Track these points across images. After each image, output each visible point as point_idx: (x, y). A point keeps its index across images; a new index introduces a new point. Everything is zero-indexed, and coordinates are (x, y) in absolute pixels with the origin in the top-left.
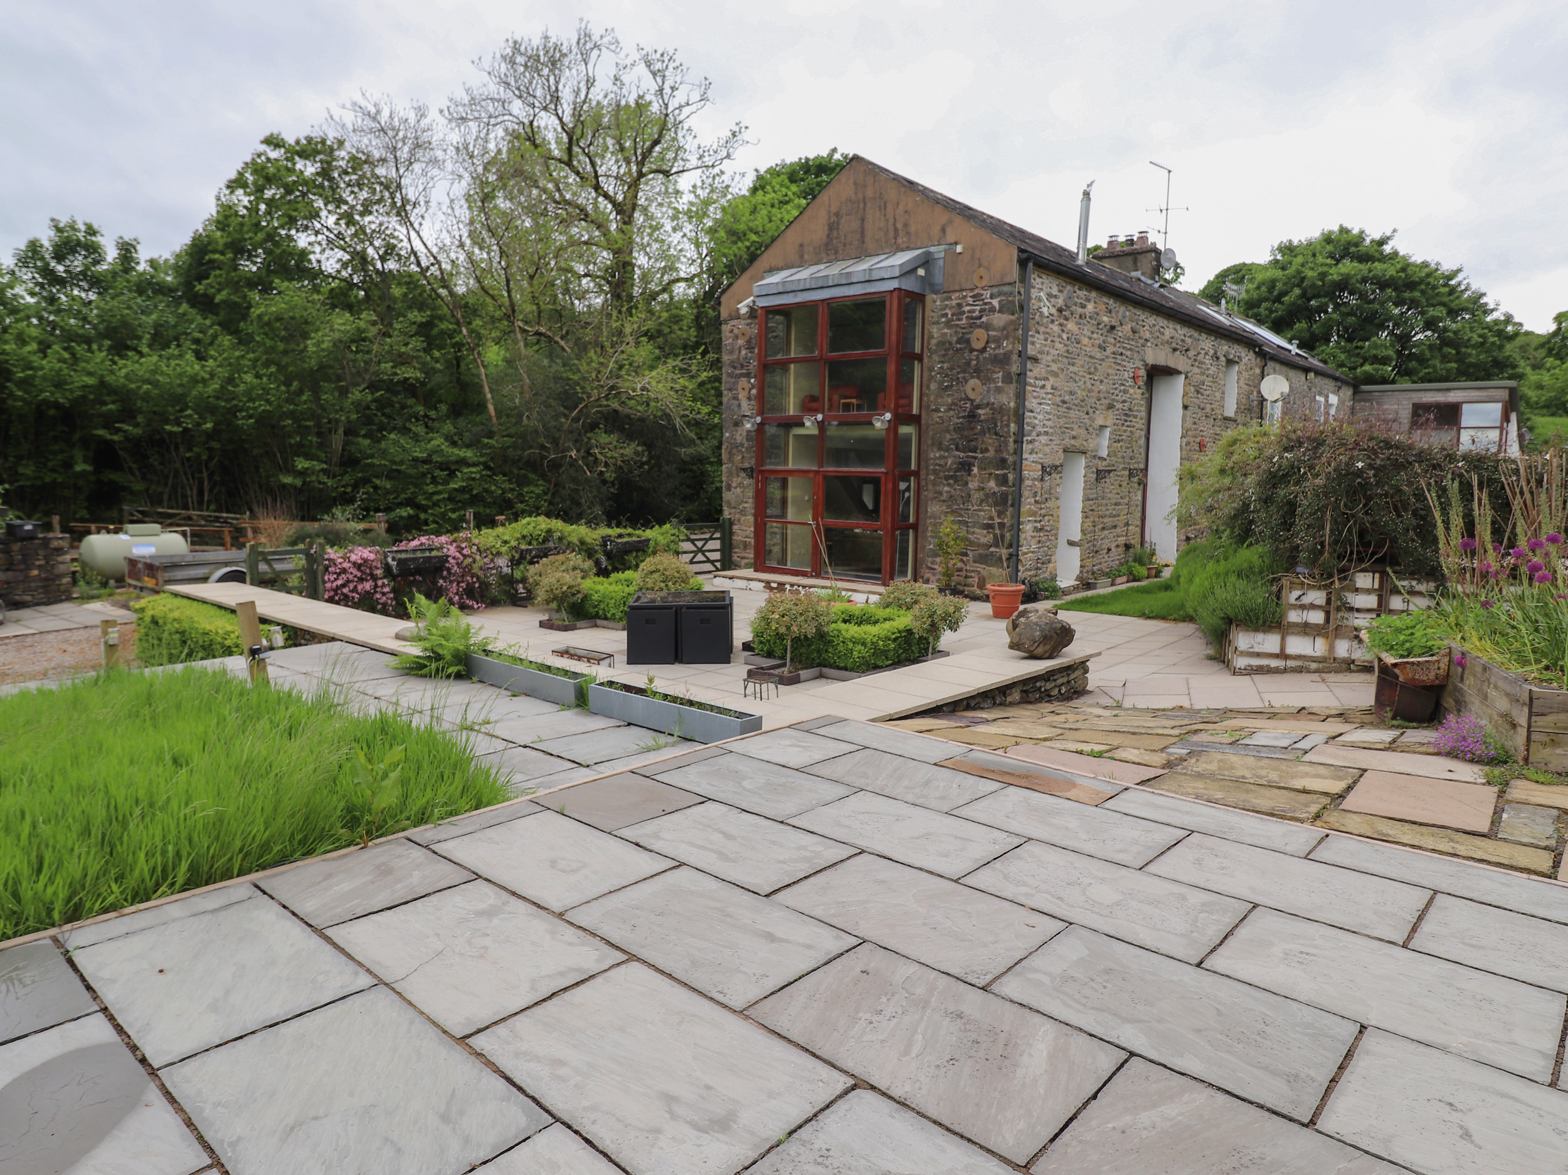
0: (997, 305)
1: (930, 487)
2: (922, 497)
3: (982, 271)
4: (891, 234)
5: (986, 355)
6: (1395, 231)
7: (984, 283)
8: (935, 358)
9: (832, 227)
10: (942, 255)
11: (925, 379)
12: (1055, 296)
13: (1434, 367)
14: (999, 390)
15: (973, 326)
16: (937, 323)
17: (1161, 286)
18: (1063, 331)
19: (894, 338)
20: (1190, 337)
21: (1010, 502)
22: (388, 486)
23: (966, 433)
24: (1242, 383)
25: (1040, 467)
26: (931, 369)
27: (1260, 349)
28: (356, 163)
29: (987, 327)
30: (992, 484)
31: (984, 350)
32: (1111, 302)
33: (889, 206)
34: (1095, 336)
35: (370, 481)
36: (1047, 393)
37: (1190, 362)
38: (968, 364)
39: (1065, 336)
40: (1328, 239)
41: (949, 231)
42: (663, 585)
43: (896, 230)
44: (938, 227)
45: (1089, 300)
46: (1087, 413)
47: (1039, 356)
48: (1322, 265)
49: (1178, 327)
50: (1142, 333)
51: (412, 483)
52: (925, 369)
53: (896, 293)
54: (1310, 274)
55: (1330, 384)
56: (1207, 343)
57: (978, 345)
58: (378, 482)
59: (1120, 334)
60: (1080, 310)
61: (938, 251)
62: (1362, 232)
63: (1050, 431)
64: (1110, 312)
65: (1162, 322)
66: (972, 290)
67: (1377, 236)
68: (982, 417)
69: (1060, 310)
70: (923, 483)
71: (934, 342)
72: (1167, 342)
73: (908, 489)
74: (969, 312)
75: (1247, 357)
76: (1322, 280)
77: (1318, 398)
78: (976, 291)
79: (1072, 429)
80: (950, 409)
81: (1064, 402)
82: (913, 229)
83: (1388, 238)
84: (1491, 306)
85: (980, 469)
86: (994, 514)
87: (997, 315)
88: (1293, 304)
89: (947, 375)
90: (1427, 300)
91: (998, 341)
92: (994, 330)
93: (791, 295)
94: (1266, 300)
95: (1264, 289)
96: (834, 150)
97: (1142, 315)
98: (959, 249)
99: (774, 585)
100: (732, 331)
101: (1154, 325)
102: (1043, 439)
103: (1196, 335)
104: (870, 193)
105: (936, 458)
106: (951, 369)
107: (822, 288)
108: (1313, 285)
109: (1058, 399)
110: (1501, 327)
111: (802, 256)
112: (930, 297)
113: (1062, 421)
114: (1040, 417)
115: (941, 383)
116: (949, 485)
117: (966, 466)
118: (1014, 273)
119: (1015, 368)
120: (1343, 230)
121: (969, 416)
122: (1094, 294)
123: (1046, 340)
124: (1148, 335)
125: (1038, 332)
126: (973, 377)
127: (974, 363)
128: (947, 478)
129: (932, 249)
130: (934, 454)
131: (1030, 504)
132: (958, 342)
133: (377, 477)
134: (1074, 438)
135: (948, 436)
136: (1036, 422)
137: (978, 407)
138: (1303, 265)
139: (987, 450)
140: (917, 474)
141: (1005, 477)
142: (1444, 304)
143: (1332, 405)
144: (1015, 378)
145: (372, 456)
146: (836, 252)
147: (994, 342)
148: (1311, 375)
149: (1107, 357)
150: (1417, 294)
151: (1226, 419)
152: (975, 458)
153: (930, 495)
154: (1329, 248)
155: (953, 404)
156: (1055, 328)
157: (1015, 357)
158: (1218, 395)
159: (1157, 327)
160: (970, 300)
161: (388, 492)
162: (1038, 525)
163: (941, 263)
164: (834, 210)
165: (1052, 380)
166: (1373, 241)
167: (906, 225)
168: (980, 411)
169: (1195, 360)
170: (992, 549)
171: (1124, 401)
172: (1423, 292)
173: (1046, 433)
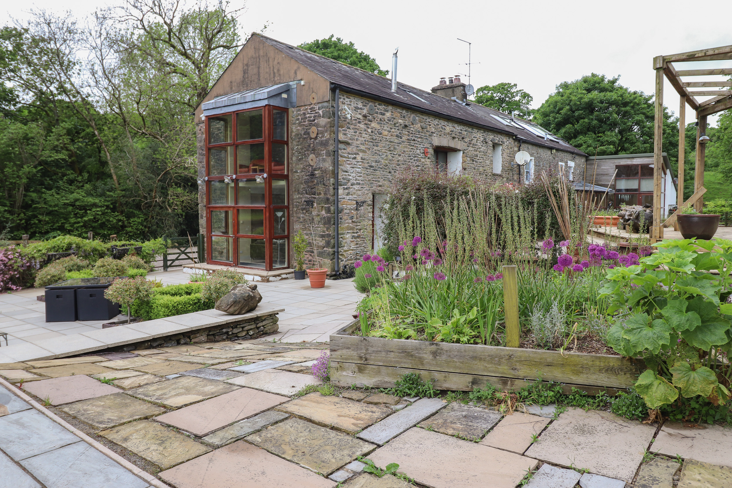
0: (321, 113)
1: (295, 215)
2: (291, 220)
3: (314, 95)
4: (272, 74)
5: (317, 141)
6: (619, 76)
7: (315, 101)
8: (295, 143)
9: (245, 72)
10: (295, 86)
11: (290, 155)
12: (361, 109)
13: (638, 146)
14: (324, 160)
15: (311, 125)
16: (295, 124)
17: (467, 104)
18: (368, 128)
19: (267, 132)
20: (466, 131)
21: (332, 223)
22: (47, 219)
23: (310, 184)
24: (505, 155)
25: (355, 202)
26: (293, 149)
27: (516, 137)
28: (35, 42)
29: (317, 125)
30: (323, 212)
31: (316, 138)
32: (404, 112)
33: (271, 60)
34: (393, 130)
35: (37, 217)
36: (358, 162)
37: (466, 144)
38: (309, 146)
39: (369, 130)
40: (585, 80)
41: (298, 73)
42: (105, 274)
43: (274, 73)
44: (293, 71)
45: (387, 111)
46: (390, 172)
47: (350, 141)
48: (582, 93)
49: (456, 126)
50: (428, 129)
51: (63, 217)
52: (290, 149)
53: (267, 107)
54: (573, 98)
55: (569, 156)
56: (479, 135)
57: (313, 136)
58: (40, 217)
59: (412, 129)
60: (380, 116)
61: (294, 84)
62: (603, 76)
63: (361, 182)
64: (404, 117)
65: (443, 123)
66: (310, 105)
67: (611, 79)
68: (317, 175)
69: (365, 116)
70: (291, 212)
71: (293, 134)
72: (448, 134)
73: (283, 216)
74: (309, 117)
75: (508, 142)
76: (580, 102)
77: (560, 163)
78: (312, 106)
79: (379, 181)
80: (302, 171)
81: (371, 166)
82: (282, 72)
83: (616, 80)
84: (670, 114)
85: (318, 204)
86: (325, 229)
87: (322, 119)
88: (565, 114)
89: (300, 153)
90: (635, 111)
91: (322, 133)
92: (320, 127)
93: (219, 109)
94: (553, 112)
95: (552, 106)
96: (332, 36)
97: (429, 119)
98: (302, 83)
99: (211, 271)
100: (200, 130)
101: (438, 125)
102: (356, 187)
103: (470, 130)
104: (261, 53)
105: (297, 199)
106: (302, 149)
107: (233, 105)
108: (575, 104)
109: (366, 165)
110: (674, 125)
111: (231, 88)
112: (291, 110)
113: (370, 177)
114: (354, 175)
115: (297, 157)
116: (303, 213)
117: (310, 203)
118: (328, 95)
119: (331, 148)
120: (593, 75)
121: (311, 175)
122: (390, 108)
123: (355, 132)
124: (433, 130)
125: (349, 128)
126: (311, 153)
127: (312, 145)
128: (303, 209)
129: (291, 83)
130: (296, 196)
131: (348, 223)
132: (304, 134)
133: (40, 214)
134: (380, 186)
135: (302, 186)
136: (350, 177)
137: (315, 170)
138: (570, 94)
139: (320, 194)
140: (288, 207)
141: (329, 208)
142: (644, 114)
143: (570, 167)
144: (332, 153)
145: (38, 203)
146: (247, 86)
147: (321, 133)
148: (554, 151)
149: (403, 142)
150: (628, 108)
151: (494, 175)
152: (315, 198)
153: (295, 219)
154: (585, 85)
155: (304, 168)
156: (362, 126)
157: (331, 142)
158: (488, 162)
159: (440, 126)
160: (309, 111)
161: (47, 223)
162: (356, 235)
163: (295, 90)
164: (245, 62)
165: (361, 154)
166: (609, 81)
167: (278, 70)
168: (316, 172)
169: (470, 143)
170: (325, 249)
171: (418, 166)
172: (633, 107)
173: (359, 184)
